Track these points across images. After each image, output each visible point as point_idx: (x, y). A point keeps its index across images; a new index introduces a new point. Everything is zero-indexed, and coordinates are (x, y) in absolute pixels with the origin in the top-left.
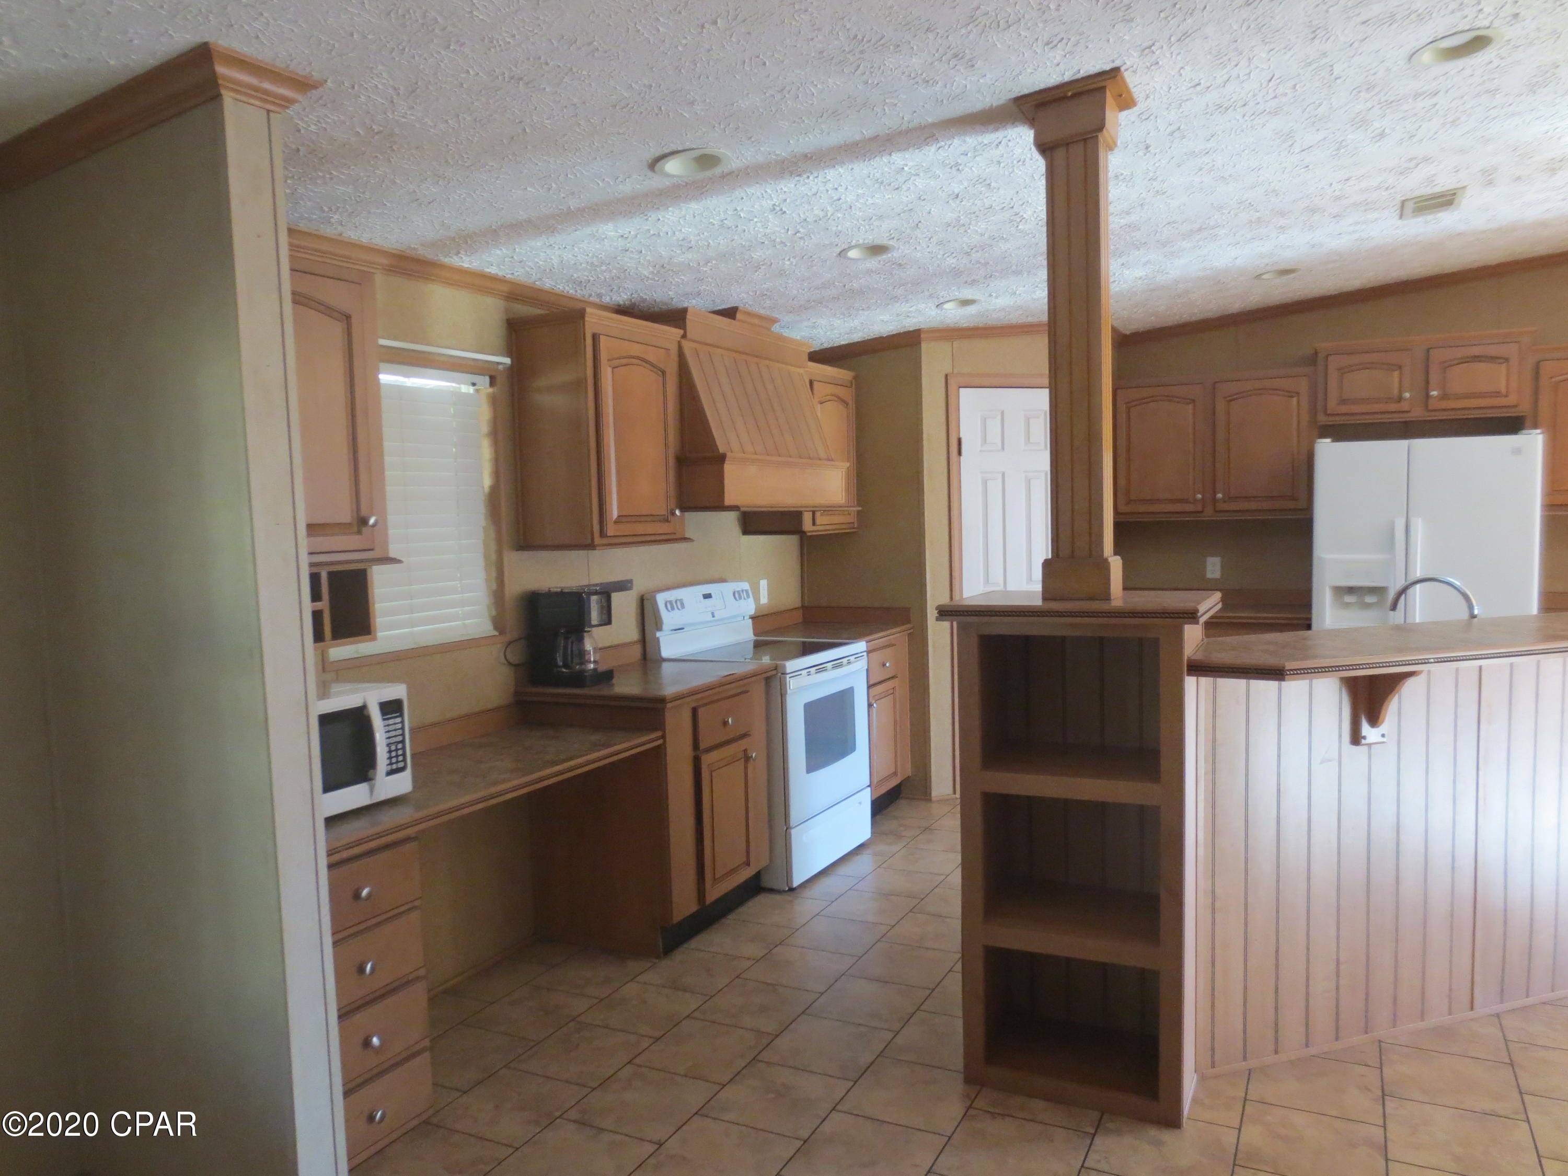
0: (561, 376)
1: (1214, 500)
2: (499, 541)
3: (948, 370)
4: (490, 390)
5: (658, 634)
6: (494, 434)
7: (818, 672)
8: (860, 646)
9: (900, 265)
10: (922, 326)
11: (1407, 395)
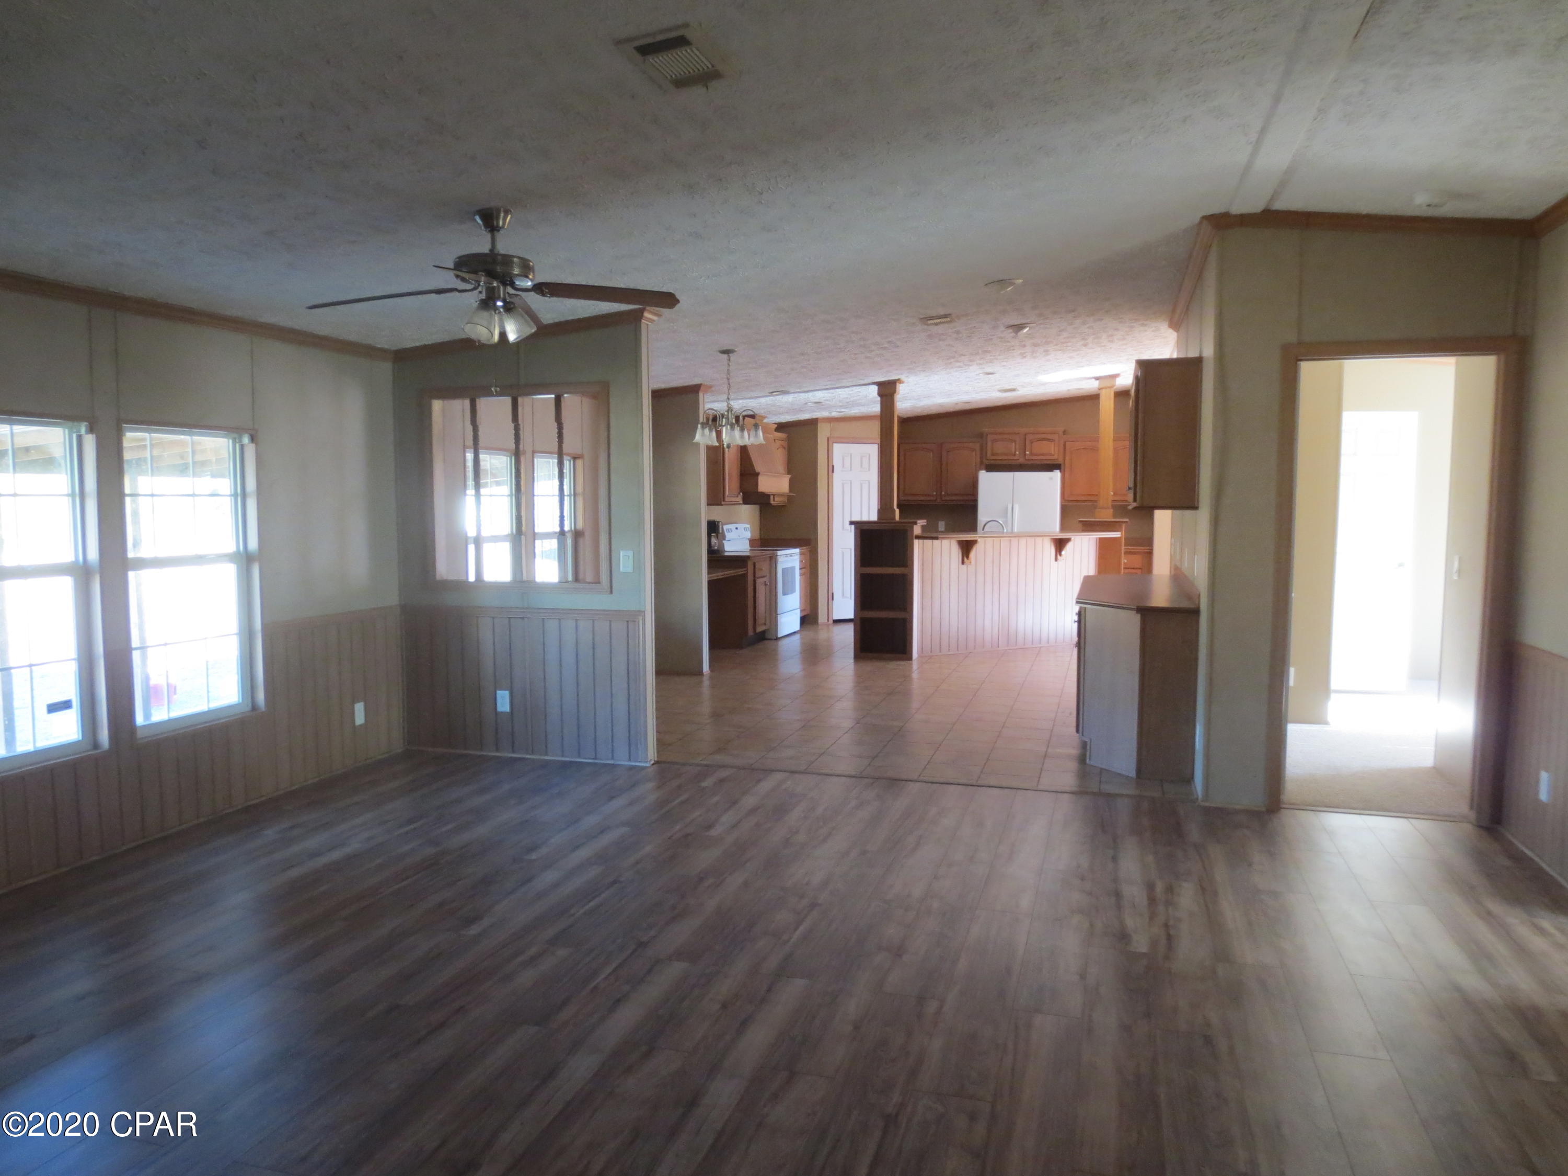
1: (941, 495)
3: (828, 435)
7: (785, 557)
8: (797, 551)
10: (820, 417)
11: (1017, 453)
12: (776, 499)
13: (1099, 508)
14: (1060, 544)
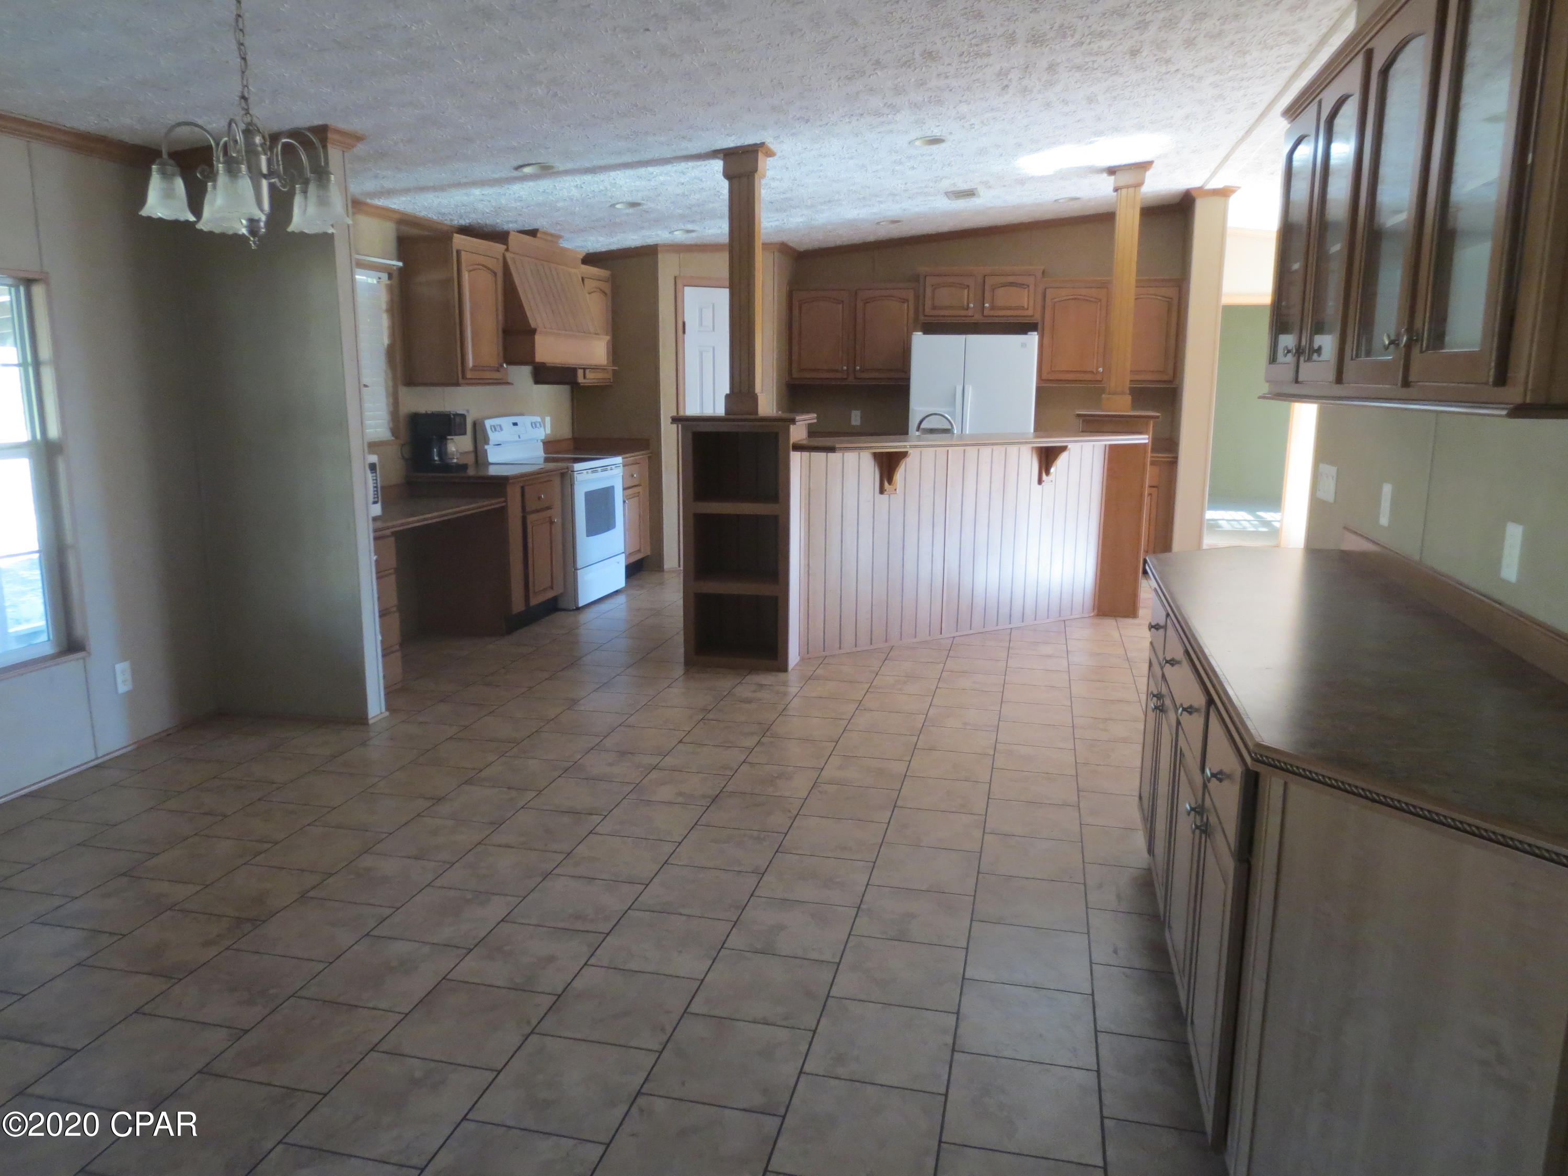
0: (436, 275)
1: (855, 370)
2: (394, 379)
3: (677, 273)
4: (388, 282)
5: (486, 447)
6: (390, 310)
7: (593, 472)
8: (618, 460)
9: (647, 212)
10: (659, 242)
11: (972, 305)
12: (590, 375)
13: (1109, 394)
14: (1047, 457)
